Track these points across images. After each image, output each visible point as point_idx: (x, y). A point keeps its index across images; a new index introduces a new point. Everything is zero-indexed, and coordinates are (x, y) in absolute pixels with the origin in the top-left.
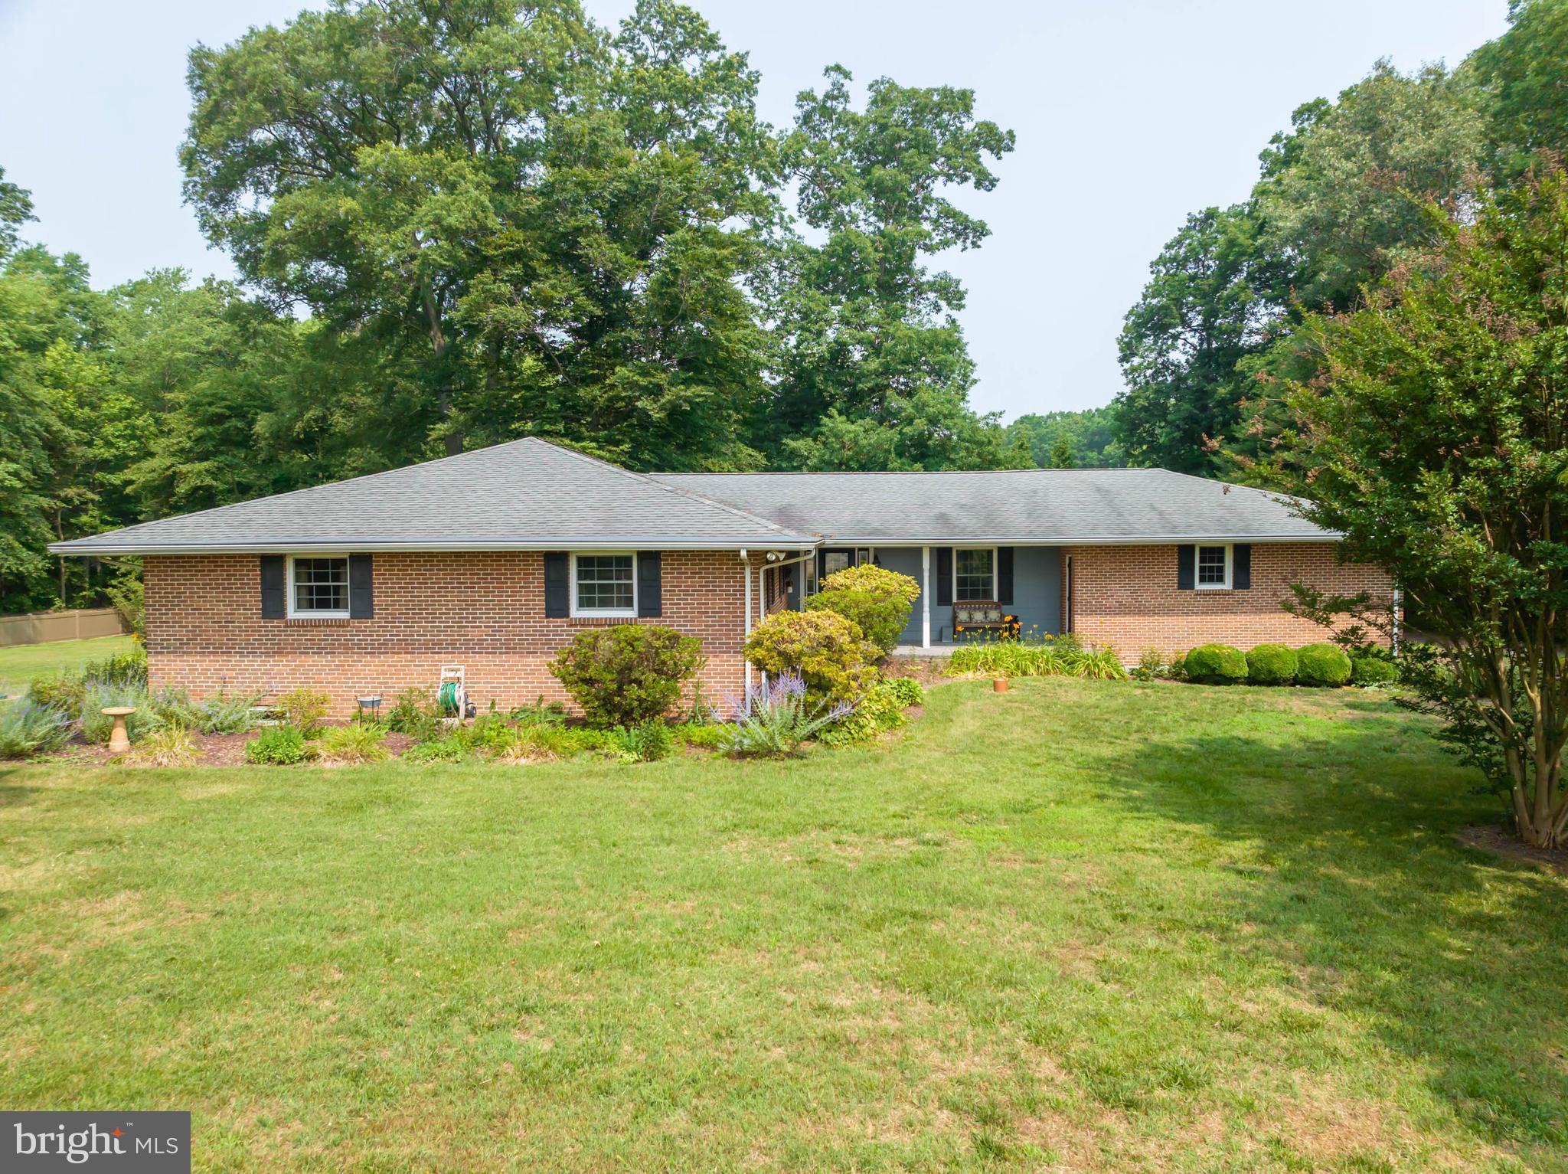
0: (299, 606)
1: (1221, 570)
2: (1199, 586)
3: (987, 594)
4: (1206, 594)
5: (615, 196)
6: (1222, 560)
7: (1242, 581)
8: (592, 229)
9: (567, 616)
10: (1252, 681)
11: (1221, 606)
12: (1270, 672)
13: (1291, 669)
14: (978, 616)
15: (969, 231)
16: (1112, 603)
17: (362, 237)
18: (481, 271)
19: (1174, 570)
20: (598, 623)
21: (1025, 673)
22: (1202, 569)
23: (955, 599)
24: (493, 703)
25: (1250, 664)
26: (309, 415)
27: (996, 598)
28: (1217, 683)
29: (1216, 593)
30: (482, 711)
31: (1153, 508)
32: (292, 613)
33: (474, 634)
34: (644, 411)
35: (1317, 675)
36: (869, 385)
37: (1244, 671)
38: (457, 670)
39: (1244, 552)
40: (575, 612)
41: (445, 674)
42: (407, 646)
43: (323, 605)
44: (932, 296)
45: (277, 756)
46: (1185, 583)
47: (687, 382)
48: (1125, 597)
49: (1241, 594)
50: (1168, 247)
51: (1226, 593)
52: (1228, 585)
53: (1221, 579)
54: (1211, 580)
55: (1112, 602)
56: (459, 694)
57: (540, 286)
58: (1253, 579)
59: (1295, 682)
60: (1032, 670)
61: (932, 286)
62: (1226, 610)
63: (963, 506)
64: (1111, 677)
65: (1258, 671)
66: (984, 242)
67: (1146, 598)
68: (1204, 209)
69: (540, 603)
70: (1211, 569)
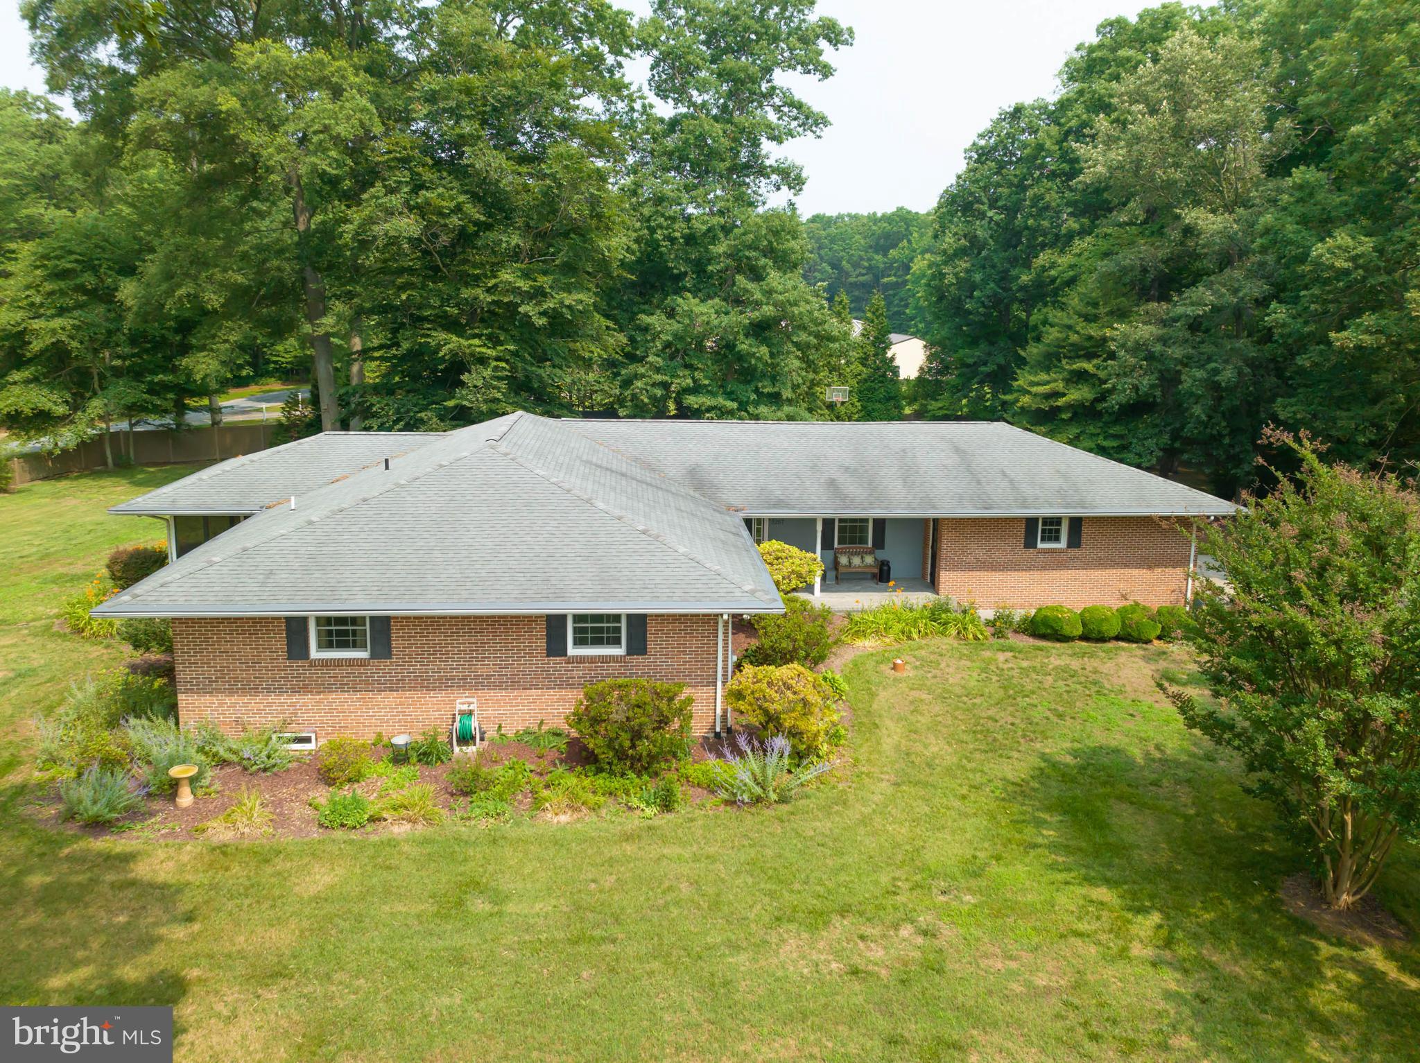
0: (321, 646)
1: (1058, 531)
2: (1040, 545)
3: (863, 540)
4: (1046, 551)
5: (499, 101)
6: (1059, 527)
7: (1074, 542)
8: (474, 139)
9: (565, 655)
10: (1084, 638)
11: (1056, 562)
12: (1099, 632)
13: (1115, 628)
14: (856, 561)
15: (812, 121)
17: (244, 136)
18: (372, 185)
19: (1022, 537)
20: (591, 660)
21: (909, 638)
22: (1043, 534)
23: (836, 545)
24: (500, 727)
25: (1084, 625)
26: (182, 292)
27: (870, 544)
28: (1059, 640)
29: (1053, 551)
30: (491, 733)
31: (1004, 474)
32: (314, 653)
33: (482, 670)
34: (526, 315)
35: (1135, 634)
36: (718, 267)
37: (1079, 631)
38: (469, 704)
39: (1076, 524)
40: (572, 651)
41: (460, 707)
42: (425, 684)
43: (343, 645)
44: (774, 177)
45: (350, 823)
46: (1030, 543)
47: (568, 289)
48: (980, 554)
49: (1074, 552)
50: (981, 136)
51: (1061, 551)
52: (1063, 544)
53: (1057, 539)
54: (1050, 539)
55: (971, 558)
56: (474, 723)
57: (428, 194)
58: (1084, 540)
59: (1118, 638)
60: (915, 636)
61: (776, 170)
62: (1061, 566)
63: (847, 469)
64: (976, 638)
65: (1091, 631)
66: (826, 132)
67: (999, 557)
68: (1013, 105)
69: (542, 644)
70: (1050, 531)
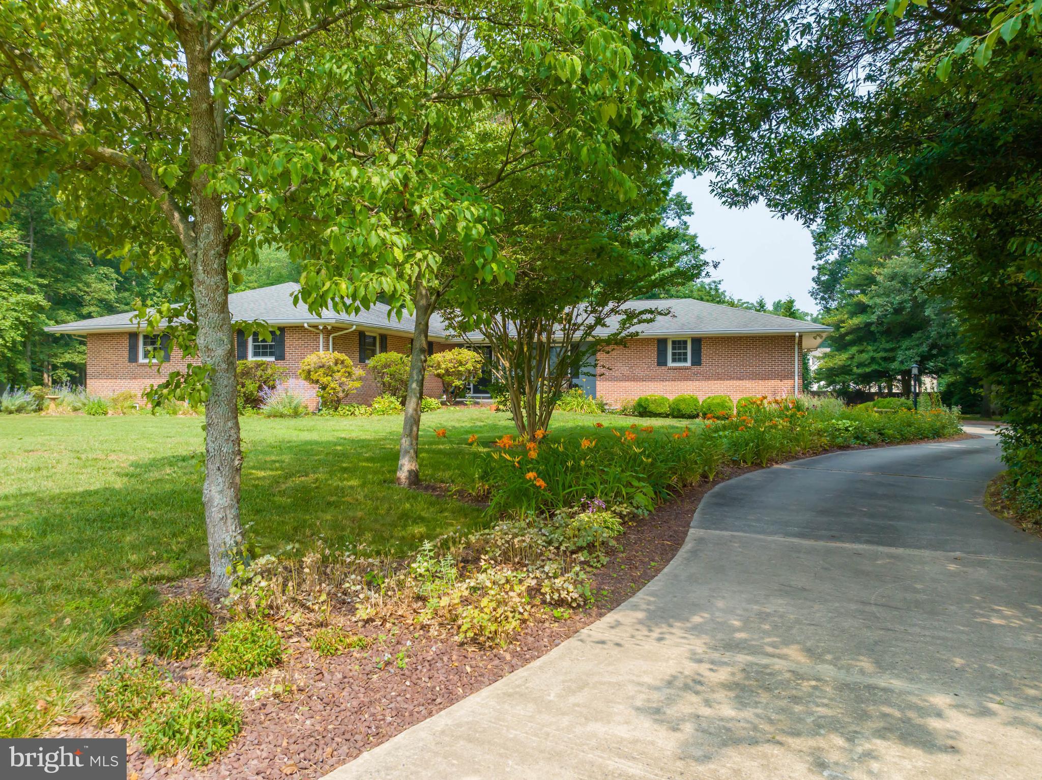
1: (685, 354)
2: (670, 364)
4: (674, 368)
6: (686, 348)
7: (697, 361)
11: (682, 376)
16: (617, 374)
19: (654, 355)
22: (674, 354)
29: (680, 368)
39: (697, 342)
46: (662, 362)
48: (625, 370)
49: (696, 369)
51: (687, 368)
52: (688, 364)
53: (685, 360)
54: (680, 360)
58: (703, 359)
59: (697, 417)
62: (687, 379)
67: (638, 372)
70: (680, 354)
